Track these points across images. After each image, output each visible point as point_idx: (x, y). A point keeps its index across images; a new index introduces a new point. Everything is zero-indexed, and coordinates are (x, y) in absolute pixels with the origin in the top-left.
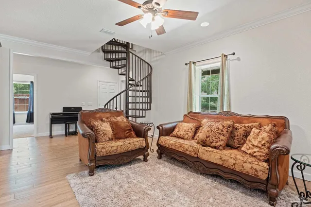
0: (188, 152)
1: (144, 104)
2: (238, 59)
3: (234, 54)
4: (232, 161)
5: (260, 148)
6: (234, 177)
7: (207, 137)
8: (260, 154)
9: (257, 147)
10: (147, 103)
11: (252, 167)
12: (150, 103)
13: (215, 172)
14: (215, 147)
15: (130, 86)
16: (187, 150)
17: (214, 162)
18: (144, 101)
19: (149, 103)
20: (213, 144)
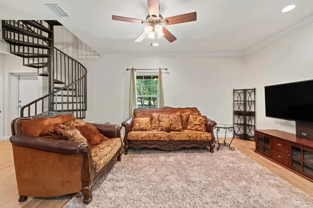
0: (162, 139)
1: (79, 112)
2: (168, 73)
3: (166, 69)
4: (195, 136)
5: (200, 125)
6: (194, 145)
7: (171, 125)
8: (201, 128)
9: (197, 125)
10: (79, 110)
11: (205, 136)
12: (85, 110)
13: (181, 146)
14: (178, 131)
15: (55, 90)
16: (161, 137)
17: (184, 139)
18: (79, 108)
19: (82, 110)
20: (177, 128)
